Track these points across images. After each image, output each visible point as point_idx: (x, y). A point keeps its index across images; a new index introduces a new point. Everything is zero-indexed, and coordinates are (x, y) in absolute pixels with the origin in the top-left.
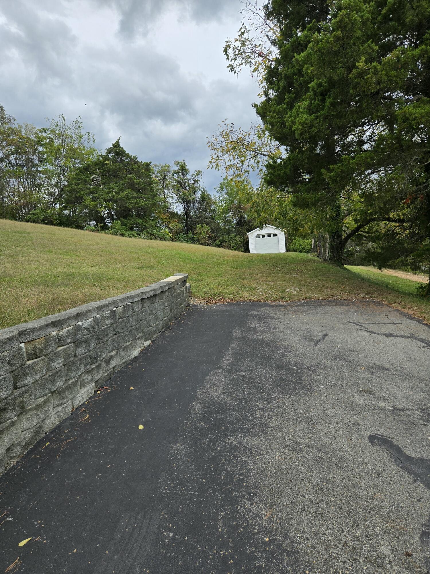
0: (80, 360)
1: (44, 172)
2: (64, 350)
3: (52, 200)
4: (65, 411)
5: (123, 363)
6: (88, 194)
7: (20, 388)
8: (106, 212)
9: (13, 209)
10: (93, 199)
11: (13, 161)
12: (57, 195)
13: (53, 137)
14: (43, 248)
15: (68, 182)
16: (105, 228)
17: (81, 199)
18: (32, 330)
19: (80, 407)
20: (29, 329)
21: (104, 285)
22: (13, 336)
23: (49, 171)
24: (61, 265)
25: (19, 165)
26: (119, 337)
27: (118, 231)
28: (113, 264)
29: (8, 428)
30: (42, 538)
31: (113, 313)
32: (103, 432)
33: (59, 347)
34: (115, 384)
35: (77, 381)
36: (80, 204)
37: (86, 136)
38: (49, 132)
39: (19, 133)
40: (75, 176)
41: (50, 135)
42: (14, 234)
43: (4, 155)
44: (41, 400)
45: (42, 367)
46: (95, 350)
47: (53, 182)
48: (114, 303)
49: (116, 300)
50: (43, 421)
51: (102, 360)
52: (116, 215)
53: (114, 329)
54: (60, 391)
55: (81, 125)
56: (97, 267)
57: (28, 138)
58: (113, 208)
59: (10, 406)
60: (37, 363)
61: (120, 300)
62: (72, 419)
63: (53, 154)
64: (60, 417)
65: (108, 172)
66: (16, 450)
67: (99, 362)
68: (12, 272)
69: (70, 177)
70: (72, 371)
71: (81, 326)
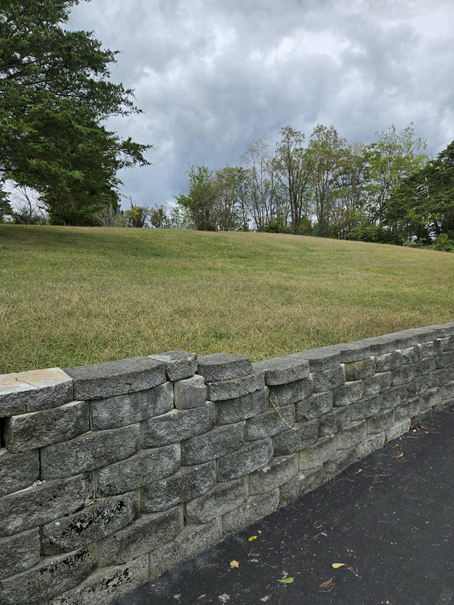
0: (397, 390)
1: (367, 189)
2: (382, 377)
3: (373, 216)
4: (378, 441)
5: (445, 404)
6: (411, 207)
7: (338, 406)
8: (431, 225)
9: (336, 228)
10: (417, 212)
11: (340, 182)
12: (379, 211)
13: (381, 150)
14: (362, 266)
15: (391, 195)
16: (428, 242)
17: (404, 212)
18: (353, 352)
19: (393, 442)
20: (350, 350)
21: (425, 308)
22: (335, 355)
23: (373, 186)
24: (378, 284)
25: (345, 185)
26: (442, 372)
27: (443, 246)
28: (436, 284)
29: (327, 443)
30: (354, 569)
31: (437, 343)
32: (420, 479)
33: (376, 372)
34: (435, 427)
35: (392, 413)
36: (402, 217)
37: (417, 142)
38: (377, 147)
39: (349, 153)
40: (399, 188)
41: (377, 150)
42: (336, 252)
43: (333, 176)
44: (356, 424)
45: (359, 391)
46: (413, 383)
47: (375, 197)
48: (439, 332)
49: (441, 329)
50: (357, 445)
51: (420, 396)
52: (442, 227)
53: (436, 363)
54: (375, 419)
55: (412, 132)
56: (417, 288)
57: (356, 156)
58: (441, 219)
59: (329, 423)
60: (355, 385)
61: (446, 329)
62: (385, 452)
63: (379, 168)
64: (373, 446)
65: (438, 179)
66: (331, 467)
67: (417, 397)
68: (333, 289)
69: (394, 190)
70: (387, 401)
71: (400, 354)
